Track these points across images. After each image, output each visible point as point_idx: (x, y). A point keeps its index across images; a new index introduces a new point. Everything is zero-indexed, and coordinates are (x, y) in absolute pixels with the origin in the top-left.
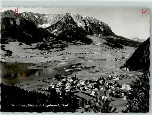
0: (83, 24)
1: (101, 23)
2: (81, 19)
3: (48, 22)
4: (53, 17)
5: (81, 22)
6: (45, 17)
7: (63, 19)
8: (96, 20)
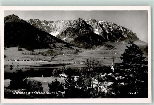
0: (100, 30)
1: (123, 29)
2: (97, 24)
3: (57, 30)
4: (62, 24)
5: (98, 28)
6: (53, 24)
7: (74, 24)
8: (116, 25)
